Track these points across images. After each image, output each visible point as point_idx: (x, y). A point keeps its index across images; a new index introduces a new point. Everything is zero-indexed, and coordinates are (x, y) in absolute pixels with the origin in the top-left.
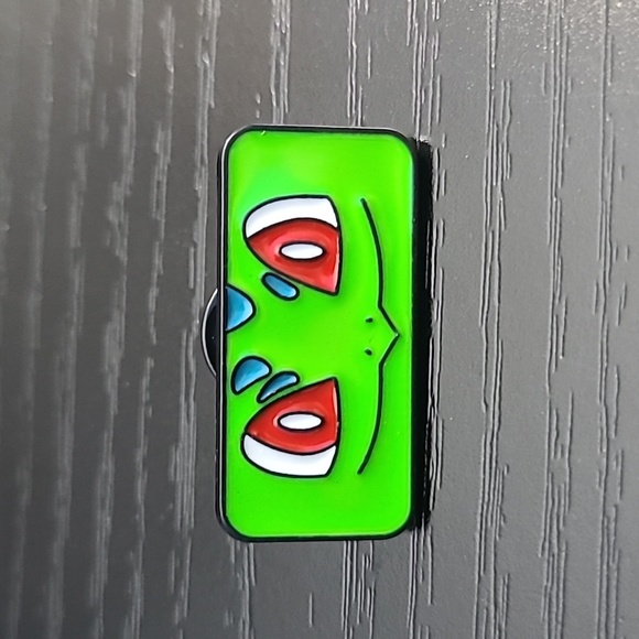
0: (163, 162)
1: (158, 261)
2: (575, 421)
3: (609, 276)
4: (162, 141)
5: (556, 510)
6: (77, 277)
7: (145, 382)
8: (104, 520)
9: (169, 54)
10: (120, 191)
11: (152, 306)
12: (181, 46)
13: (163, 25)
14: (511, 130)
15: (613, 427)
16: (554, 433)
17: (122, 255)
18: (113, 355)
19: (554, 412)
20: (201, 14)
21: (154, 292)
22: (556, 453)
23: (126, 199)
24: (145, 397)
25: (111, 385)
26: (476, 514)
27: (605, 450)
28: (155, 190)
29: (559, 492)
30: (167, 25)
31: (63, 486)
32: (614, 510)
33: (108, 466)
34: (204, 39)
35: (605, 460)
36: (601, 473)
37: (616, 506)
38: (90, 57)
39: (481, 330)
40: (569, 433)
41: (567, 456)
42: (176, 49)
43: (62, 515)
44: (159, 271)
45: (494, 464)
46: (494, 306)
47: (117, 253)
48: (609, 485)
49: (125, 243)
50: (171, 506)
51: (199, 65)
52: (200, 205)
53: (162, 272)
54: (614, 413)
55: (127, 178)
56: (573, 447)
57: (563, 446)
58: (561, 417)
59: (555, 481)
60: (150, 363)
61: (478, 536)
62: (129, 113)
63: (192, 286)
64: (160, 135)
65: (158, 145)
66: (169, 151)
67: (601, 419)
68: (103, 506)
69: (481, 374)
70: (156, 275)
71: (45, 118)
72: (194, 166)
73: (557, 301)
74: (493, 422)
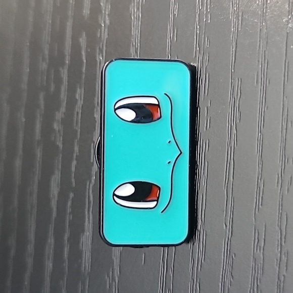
0: (80, 103)
1: (76, 149)
2: (266, 236)
3: (283, 171)
4: (80, 93)
5: (256, 275)
6: (39, 153)
7: (69, 203)
8: (49, 265)
9: (83, 53)
10: (59, 115)
11: (73, 169)
12: (89, 50)
13: (81, 40)
14: (240, 101)
15: (283, 240)
16: (257, 240)
17: (60, 144)
18: (55, 190)
19: (257, 231)
20: (99, 36)
21: (74, 163)
22: (257, 250)
23: (62, 119)
24: (69, 210)
25: (54, 204)
26: (219, 274)
27: (279, 250)
28: (76, 116)
29: (258, 268)
30: (83, 41)
31: (31, 248)
32: (283, 277)
33: (51, 240)
34: (99, 48)
35: (279, 254)
36: (277, 260)
37: (284, 276)
38: (47, 52)
39: (224, 191)
40: (263, 241)
41: (262, 251)
42: (87, 51)
43: (30, 261)
44: (77, 153)
45: (228, 253)
46: (231, 181)
47: (58, 143)
48: (281, 266)
49: (61, 139)
50: (80, 261)
51: (98, 59)
52: (97, 124)
53: (78, 154)
54: (284, 233)
55: (63, 109)
56: (265, 247)
57: (260, 247)
58: (260, 234)
59: (256, 262)
60: (72, 195)
61: (220, 285)
62: (64, 79)
63: (92, 161)
64: (78, 91)
65: (77, 95)
66: (83, 98)
67: (278, 236)
68: (49, 259)
69: (224, 211)
70: (75, 155)
71: (25, 79)
72: (94, 106)
73: (259, 181)
74: (229, 234)
